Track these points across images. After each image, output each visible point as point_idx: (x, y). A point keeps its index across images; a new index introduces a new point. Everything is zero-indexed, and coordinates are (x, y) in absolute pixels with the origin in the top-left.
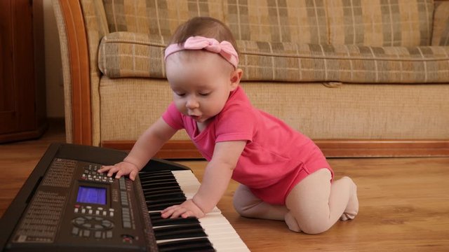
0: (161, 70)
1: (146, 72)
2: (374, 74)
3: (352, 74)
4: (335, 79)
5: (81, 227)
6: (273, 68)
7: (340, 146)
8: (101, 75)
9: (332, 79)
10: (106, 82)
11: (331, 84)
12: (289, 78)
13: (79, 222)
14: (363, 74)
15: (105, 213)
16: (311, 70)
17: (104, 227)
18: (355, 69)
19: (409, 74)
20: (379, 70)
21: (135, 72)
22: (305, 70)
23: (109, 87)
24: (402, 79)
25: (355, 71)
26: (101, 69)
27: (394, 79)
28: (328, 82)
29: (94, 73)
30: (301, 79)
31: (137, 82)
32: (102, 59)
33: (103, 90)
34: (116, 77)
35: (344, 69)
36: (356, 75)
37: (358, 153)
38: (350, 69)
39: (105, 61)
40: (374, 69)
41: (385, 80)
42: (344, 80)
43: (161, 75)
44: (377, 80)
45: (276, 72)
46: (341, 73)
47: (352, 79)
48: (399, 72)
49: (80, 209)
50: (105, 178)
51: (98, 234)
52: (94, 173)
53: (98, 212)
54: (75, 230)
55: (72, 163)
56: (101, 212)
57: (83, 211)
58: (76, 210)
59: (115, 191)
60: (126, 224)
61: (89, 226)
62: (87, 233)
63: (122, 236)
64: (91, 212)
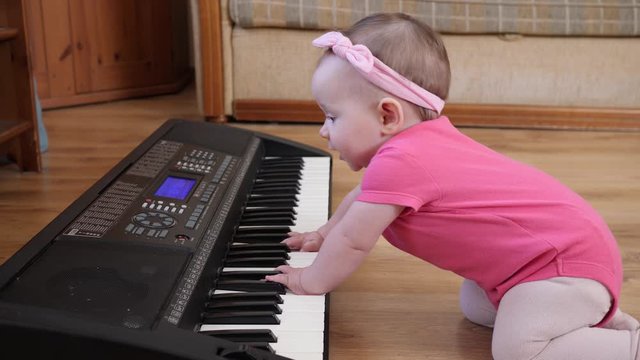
0: (299, 18)
1: (282, 22)
2: (564, 25)
3: (534, 22)
4: (512, 31)
5: (138, 224)
6: (434, 17)
7: (517, 113)
8: (233, 24)
9: (509, 30)
10: (239, 33)
11: (508, 36)
12: (453, 29)
13: (139, 218)
14: (549, 24)
15: (174, 210)
16: (481, 19)
17: (163, 225)
18: (539, 17)
19: (611, 25)
20: (571, 18)
21: (271, 21)
22: (474, 18)
23: (241, 35)
24: (602, 31)
25: (539, 20)
26: (233, 17)
27: (591, 31)
28: (503, 34)
29: (226, 23)
30: (468, 30)
31: (273, 33)
32: (233, 6)
33: (235, 40)
34: (249, 26)
35: (525, 17)
36: (539, 25)
38: (531, 17)
39: (236, 8)
40: (564, 18)
41: (579, 31)
42: (524, 31)
43: (299, 22)
44: (568, 31)
45: (437, 21)
46: (520, 22)
47: (535, 30)
48: (597, 21)
49: (149, 204)
50: (203, 167)
51: (151, 233)
52: (193, 160)
53: (167, 208)
54: (130, 227)
55: (176, 147)
56: (171, 208)
57: (152, 206)
58: (145, 205)
59: (203, 185)
60: (190, 224)
61: (147, 223)
62: (140, 231)
63: (177, 237)
64: (159, 207)
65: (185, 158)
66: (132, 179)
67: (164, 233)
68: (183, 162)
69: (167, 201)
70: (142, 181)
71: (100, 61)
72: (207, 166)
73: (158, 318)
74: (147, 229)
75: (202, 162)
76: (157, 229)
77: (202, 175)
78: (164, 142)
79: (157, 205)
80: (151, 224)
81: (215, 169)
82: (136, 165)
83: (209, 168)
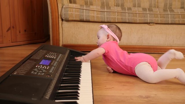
0: (84, 18)
1: (78, 19)
2: (169, 20)
3: (159, 20)
4: (152, 22)
5: (35, 71)
6: (127, 18)
7: (154, 49)
8: (62, 20)
9: (151, 22)
10: (64, 22)
11: (151, 24)
12: (133, 21)
13: (35, 70)
14: (164, 20)
15: (45, 68)
16: (142, 18)
17: (43, 72)
18: (161, 18)
19: (184, 20)
20: (171, 18)
21: (74, 19)
22: (140, 18)
23: (65, 24)
24: (181, 22)
25: (161, 19)
26: (62, 18)
27: (177, 22)
28: (149, 23)
29: (60, 19)
30: (138, 22)
31: (75, 22)
32: (63, 14)
33: (63, 25)
34: (68, 21)
35: (156, 18)
36: (161, 20)
37: (161, 52)
38: (158, 18)
39: (63, 15)
40: (169, 18)
41: (173, 22)
42: (156, 22)
43: (84, 20)
44: (170, 22)
45: (128, 19)
46: (155, 20)
47: (159, 22)
48: (180, 19)
49: (38, 66)
50: (53, 57)
51: (39, 74)
52: (50, 55)
53: (43, 67)
54: (33, 72)
55: (45, 52)
56: (45, 67)
57: (39, 67)
58: (37, 66)
59: (54, 61)
60: (51, 71)
61: (38, 71)
62: (36, 73)
63: (47, 75)
64: (41, 67)
65: (48, 54)
66: (32, 60)
67: (43, 74)
68: (47, 55)
69: (43, 66)
70: (35, 60)
71: (20, 32)
72: (54, 57)
73: (43, 97)
74: (38, 73)
75: (53, 55)
76: (41, 73)
77: (53, 59)
78: (41, 50)
79: (40, 66)
80: (39, 71)
81: (57, 57)
82: (33, 56)
83: (55, 57)
